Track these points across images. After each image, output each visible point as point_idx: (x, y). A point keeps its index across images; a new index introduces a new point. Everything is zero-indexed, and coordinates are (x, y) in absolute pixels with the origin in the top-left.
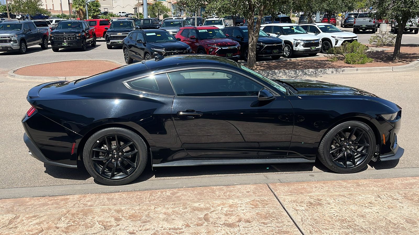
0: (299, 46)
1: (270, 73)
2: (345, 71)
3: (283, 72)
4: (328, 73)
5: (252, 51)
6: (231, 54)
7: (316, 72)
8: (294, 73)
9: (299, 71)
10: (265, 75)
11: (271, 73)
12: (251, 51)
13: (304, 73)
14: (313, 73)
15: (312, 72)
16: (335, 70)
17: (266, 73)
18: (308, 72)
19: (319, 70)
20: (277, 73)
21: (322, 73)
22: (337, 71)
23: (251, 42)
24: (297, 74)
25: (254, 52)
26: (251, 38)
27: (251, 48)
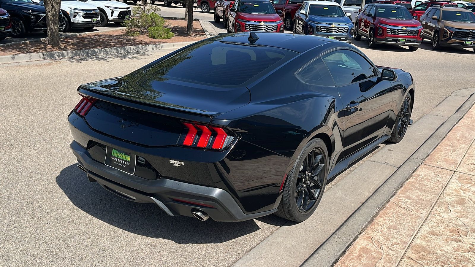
0: (77, 17)
1: (89, 52)
2: (164, 47)
3: (104, 51)
4: (149, 50)
5: (55, 24)
6: (3, 27)
7: (137, 49)
8: (116, 51)
9: (121, 49)
10: (84, 55)
11: (91, 53)
12: (53, 24)
13: (126, 51)
14: (135, 51)
15: (134, 49)
16: (155, 46)
17: (85, 53)
18: (130, 49)
19: (140, 47)
20: (98, 52)
21: (143, 50)
22: (156, 47)
23: (51, 11)
24: (119, 52)
25: (57, 25)
26: (50, 5)
27: (51, 19)
